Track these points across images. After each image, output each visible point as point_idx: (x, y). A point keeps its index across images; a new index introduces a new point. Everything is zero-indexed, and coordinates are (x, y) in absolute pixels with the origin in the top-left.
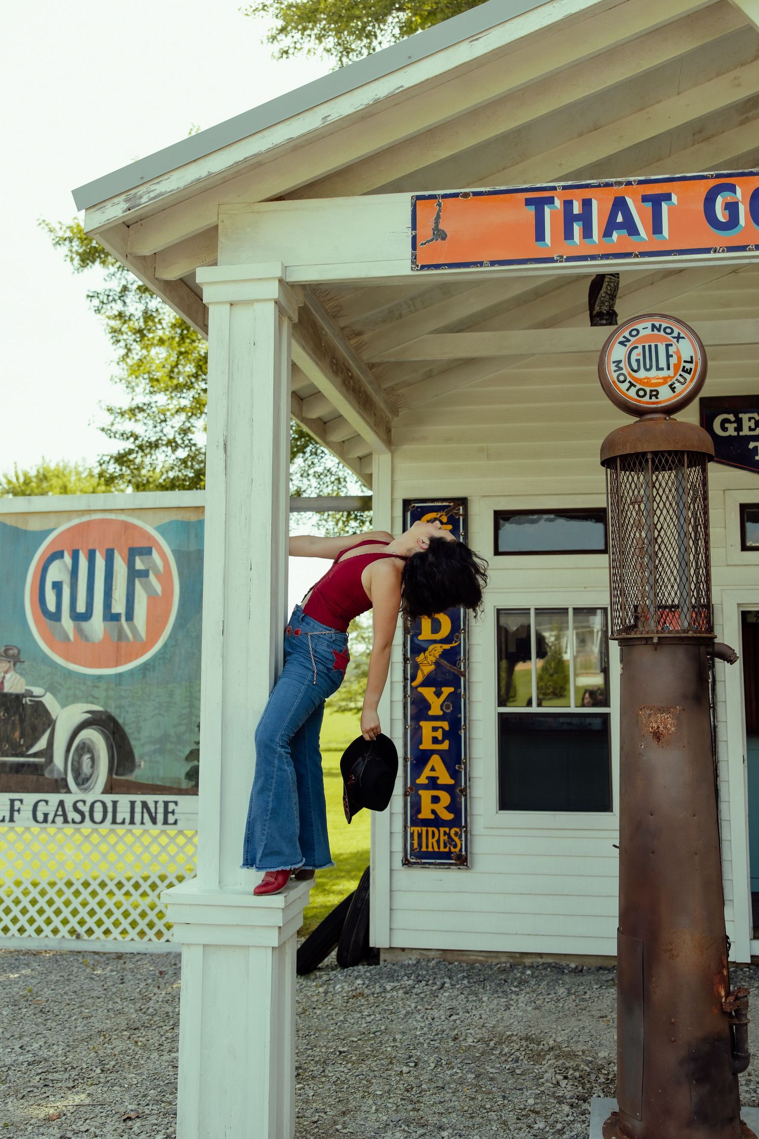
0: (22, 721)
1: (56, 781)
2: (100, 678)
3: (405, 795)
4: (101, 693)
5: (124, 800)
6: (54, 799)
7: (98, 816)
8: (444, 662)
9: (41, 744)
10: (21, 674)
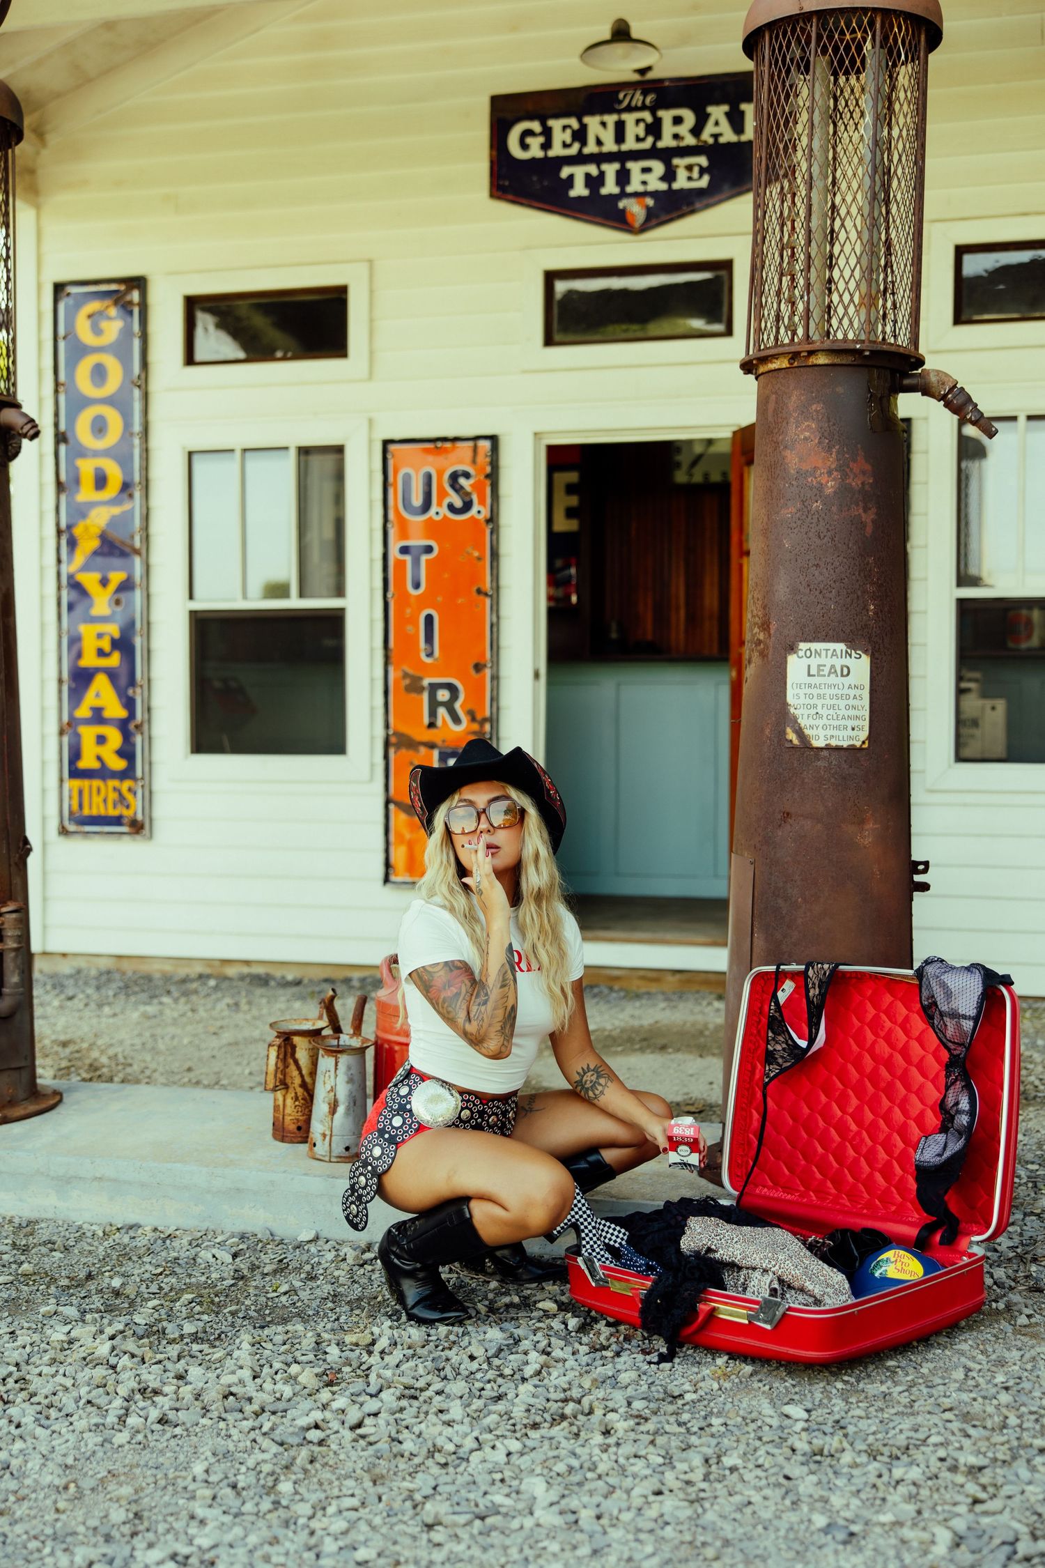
3: (61, 733)
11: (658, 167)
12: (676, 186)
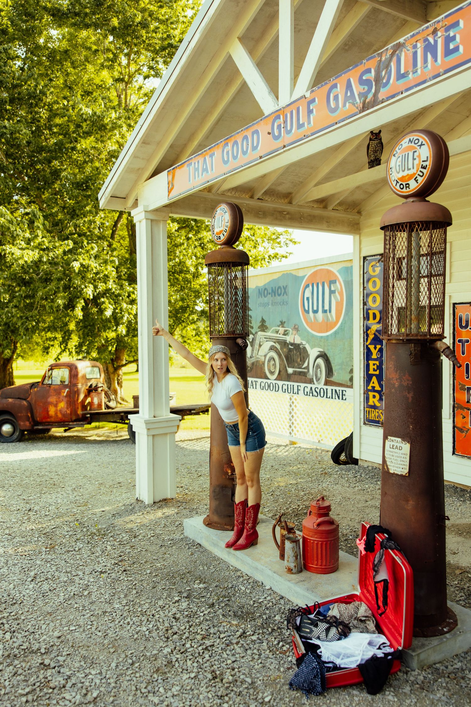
0: (300, 355)
1: (310, 379)
2: (322, 337)
3: (364, 394)
4: (323, 344)
5: (330, 389)
6: (310, 386)
7: (322, 395)
8: (377, 334)
9: (306, 365)
10: (300, 336)
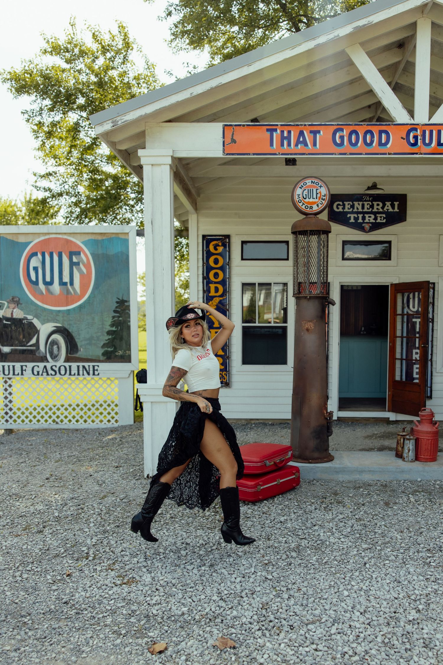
0: (23, 331)
1: (42, 357)
2: (59, 311)
4: (60, 318)
5: (74, 365)
6: (42, 365)
8: (220, 305)
9: (34, 341)
10: (21, 310)
11: (373, 216)
12: (377, 221)
